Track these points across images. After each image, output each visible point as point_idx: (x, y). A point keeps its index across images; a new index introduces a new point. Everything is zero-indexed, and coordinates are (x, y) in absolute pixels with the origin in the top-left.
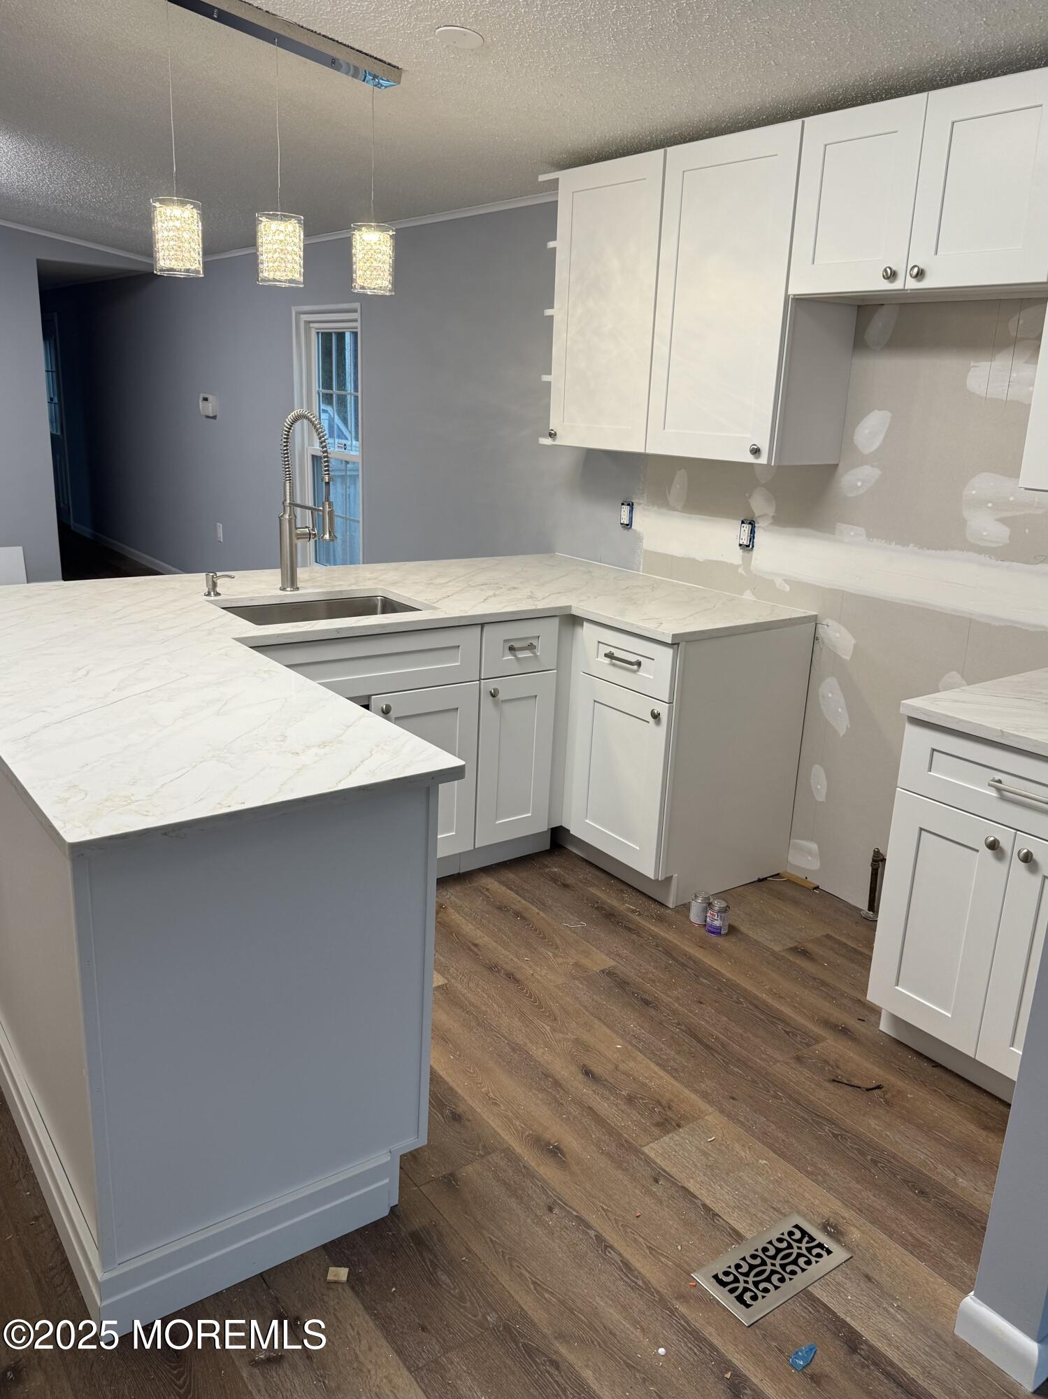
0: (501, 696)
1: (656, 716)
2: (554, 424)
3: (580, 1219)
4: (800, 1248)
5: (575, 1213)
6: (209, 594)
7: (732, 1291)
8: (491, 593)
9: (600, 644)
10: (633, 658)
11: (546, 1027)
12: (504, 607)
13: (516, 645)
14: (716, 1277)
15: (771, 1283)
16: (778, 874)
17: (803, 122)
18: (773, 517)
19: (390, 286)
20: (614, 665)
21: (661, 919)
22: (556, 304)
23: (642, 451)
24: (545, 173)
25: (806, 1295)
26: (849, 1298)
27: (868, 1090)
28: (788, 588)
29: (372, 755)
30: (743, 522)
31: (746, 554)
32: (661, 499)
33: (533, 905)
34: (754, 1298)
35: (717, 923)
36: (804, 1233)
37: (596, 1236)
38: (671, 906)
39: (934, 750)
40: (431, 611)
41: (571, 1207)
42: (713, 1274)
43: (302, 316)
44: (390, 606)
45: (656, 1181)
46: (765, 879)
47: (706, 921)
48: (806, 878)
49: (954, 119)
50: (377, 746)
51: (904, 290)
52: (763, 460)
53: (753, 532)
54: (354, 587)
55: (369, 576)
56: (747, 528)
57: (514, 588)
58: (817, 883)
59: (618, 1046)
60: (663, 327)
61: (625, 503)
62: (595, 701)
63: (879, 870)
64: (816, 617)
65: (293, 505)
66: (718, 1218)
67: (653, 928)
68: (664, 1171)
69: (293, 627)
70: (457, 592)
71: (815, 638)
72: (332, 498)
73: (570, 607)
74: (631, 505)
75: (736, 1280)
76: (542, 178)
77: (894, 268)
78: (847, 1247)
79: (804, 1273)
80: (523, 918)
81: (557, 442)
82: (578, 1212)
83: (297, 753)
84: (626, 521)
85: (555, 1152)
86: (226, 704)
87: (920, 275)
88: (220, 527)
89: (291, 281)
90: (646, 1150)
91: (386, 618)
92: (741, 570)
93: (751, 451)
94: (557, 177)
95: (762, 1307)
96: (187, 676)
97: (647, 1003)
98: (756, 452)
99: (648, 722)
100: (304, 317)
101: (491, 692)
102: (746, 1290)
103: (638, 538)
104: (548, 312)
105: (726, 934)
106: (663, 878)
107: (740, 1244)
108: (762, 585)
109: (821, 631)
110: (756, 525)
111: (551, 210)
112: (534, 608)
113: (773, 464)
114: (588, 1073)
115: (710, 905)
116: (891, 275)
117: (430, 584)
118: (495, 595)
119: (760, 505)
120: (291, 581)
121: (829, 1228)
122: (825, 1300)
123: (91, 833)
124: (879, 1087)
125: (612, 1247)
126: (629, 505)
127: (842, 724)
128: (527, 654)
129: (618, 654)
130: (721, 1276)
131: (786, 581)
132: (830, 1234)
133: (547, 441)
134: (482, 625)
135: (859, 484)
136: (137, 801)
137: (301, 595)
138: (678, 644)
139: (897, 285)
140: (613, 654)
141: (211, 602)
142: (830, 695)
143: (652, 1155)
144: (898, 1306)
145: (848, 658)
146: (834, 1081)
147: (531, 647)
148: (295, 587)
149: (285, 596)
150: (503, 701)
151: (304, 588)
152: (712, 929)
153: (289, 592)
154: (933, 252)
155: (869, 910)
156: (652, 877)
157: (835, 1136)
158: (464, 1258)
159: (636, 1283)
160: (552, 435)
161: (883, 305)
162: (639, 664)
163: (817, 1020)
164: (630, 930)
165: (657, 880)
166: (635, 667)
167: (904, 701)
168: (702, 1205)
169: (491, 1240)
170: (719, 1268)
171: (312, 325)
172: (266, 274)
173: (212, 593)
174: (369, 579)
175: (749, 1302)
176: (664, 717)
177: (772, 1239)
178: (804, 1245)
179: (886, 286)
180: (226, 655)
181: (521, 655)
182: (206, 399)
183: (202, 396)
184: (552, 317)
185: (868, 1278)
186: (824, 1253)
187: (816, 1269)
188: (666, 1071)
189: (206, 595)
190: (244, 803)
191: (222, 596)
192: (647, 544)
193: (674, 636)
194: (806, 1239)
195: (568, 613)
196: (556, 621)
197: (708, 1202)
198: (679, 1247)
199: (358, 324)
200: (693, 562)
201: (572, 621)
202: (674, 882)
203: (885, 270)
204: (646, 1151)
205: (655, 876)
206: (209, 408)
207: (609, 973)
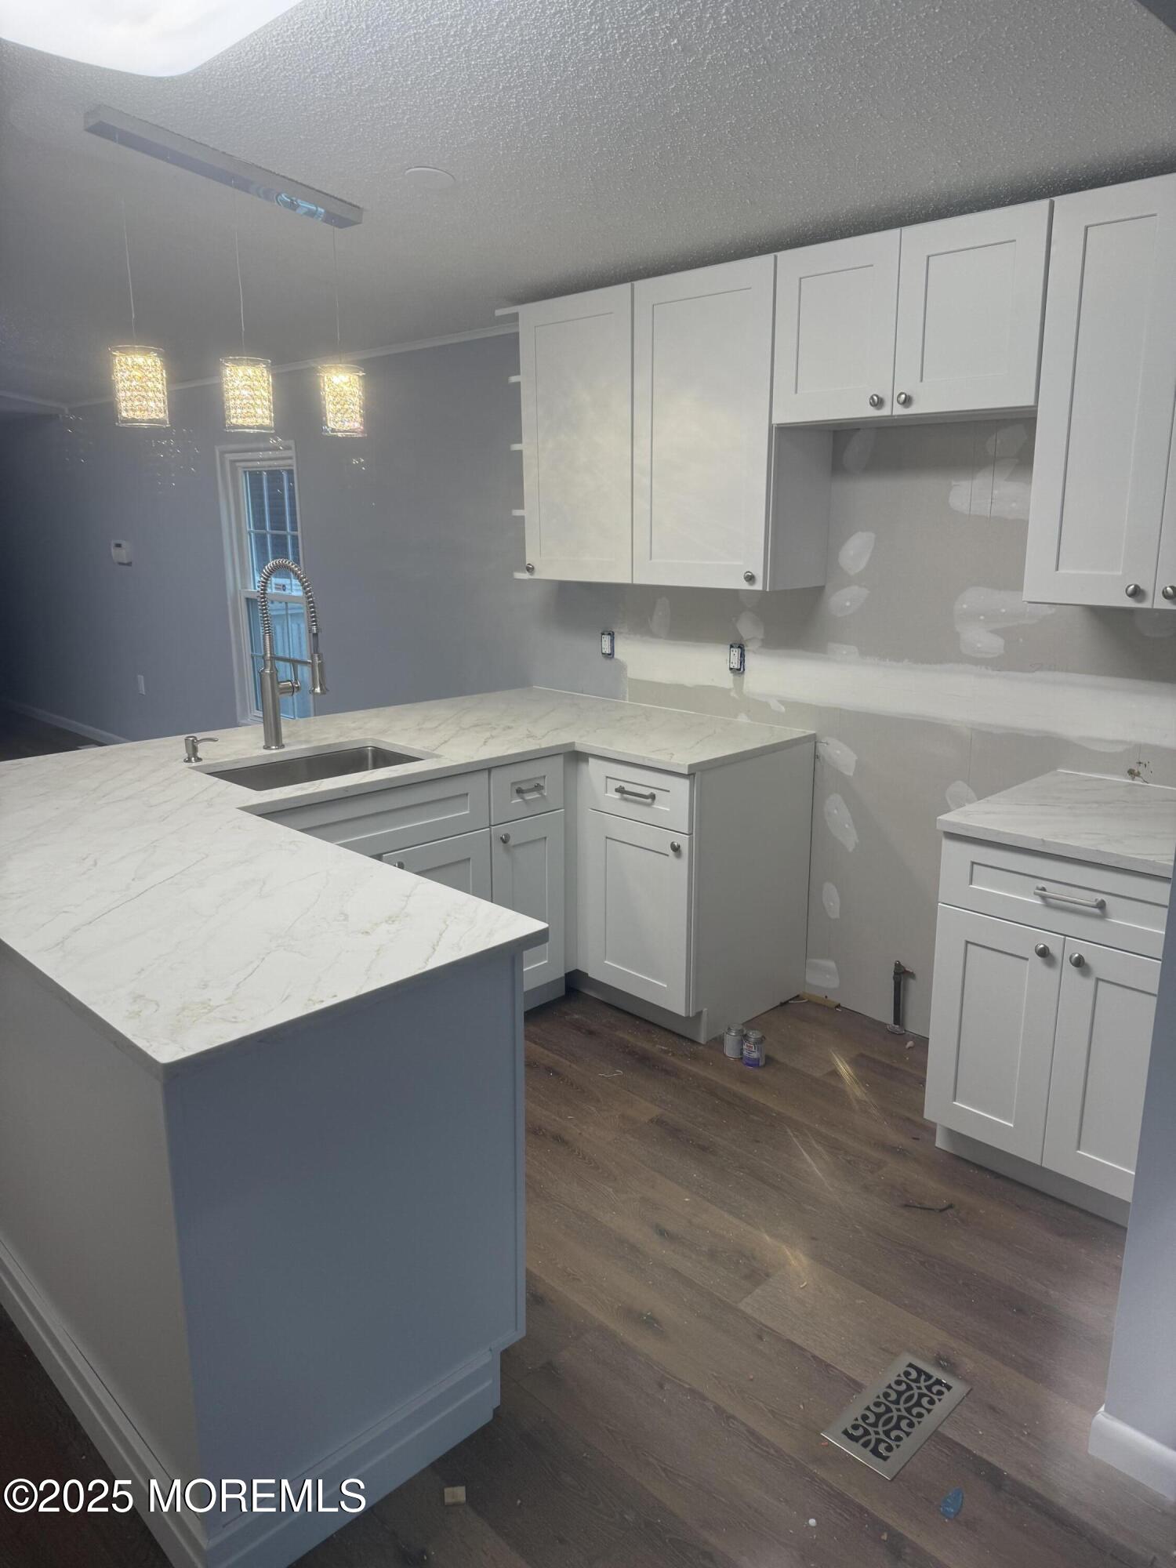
0: (512, 842)
1: (676, 849)
2: (530, 558)
3: (692, 1391)
4: (919, 1388)
5: (687, 1386)
6: (189, 761)
7: (865, 1445)
8: (488, 734)
9: (609, 780)
10: (646, 792)
11: (608, 1189)
12: (508, 749)
13: (524, 787)
14: (846, 1432)
15: (902, 1430)
16: (798, 996)
17: (776, 257)
18: (762, 640)
19: (362, 428)
20: (626, 800)
21: (695, 1057)
22: (524, 439)
23: (629, 581)
24: (501, 307)
25: (937, 1437)
26: (980, 1433)
27: (942, 1211)
28: (783, 709)
29: (447, 925)
30: (732, 646)
31: (737, 677)
32: (643, 627)
33: (561, 1056)
34: (889, 1449)
35: (755, 1055)
36: (919, 1371)
37: (715, 1408)
38: (702, 1041)
39: (973, 863)
40: (435, 759)
41: (680, 1380)
42: (842, 1430)
43: (227, 455)
44: (384, 758)
45: (760, 1338)
46: (786, 1003)
47: (742, 1053)
48: (826, 997)
49: (930, 254)
50: (448, 915)
51: (892, 416)
52: (758, 586)
53: (742, 655)
54: (342, 740)
55: (353, 725)
56: (736, 652)
57: (509, 728)
58: (837, 1001)
59: (687, 1200)
60: (642, 461)
61: (606, 633)
62: (607, 838)
63: (902, 983)
64: (814, 736)
65: (274, 658)
66: (832, 1369)
67: (690, 1068)
68: (766, 1327)
69: (298, 790)
70: (452, 737)
71: (816, 757)
72: (321, 650)
73: (573, 744)
74: (612, 634)
75: (866, 1433)
76: (499, 312)
77: (880, 395)
78: (964, 1379)
79: (931, 1413)
80: (556, 1073)
81: (536, 576)
82: (689, 1385)
83: (367, 932)
84: (608, 651)
85: (649, 1323)
86: (264, 883)
87: (908, 401)
88: (141, 678)
89: (261, 427)
90: (742, 1306)
91: (391, 771)
92: (733, 694)
93: (745, 578)
94: (515, 311)
95: (898, 1457)
96: (207, 856)
97: (704, 1149)
98: (750, 579)
99: (668, 855)
100: (229, 457)
101: (501, 838)
102: (879, 1441)
103: (622, 667)
104: (516, 447)
105: (764, 1066)
106: (694, 1015)
107: (859, 1392)
108: (757, 708)
109: (821, 748)
110: (746, 648)
111: (513, 341)
112: (538, 747)
113: (768, 590)
114: (662, 1232)
115: (745, 1037)
116: (878, 403)
117: (420, 729)
118: (492, 737)
119: (747, 628)
120: (274, 737)
121: (944, 1362)
122: (957, 1439)
123: (184, 1050)
124: (951, 1207)
125: (733, 1417)
126: (609, 634)
127: (850, 839)
128: (534, 795)
129: (628, 787)
130: (850, 1431)
131: (780, 702)
132: (943, 1368)
133: (525, 576)
134: (489, 770)
135: (848, 604)
136: (218, 1006)
137: (289, 752)
138: (694, 774)
139: (885, 411)
140: (623, 788)
141: (193, 768)
142: (836, 812)
143: (749, 1311)
144: (1029, 1434)
145: (851, 774)
146: (906, 1206)
147: (538, 788)
148: (280, 744)
149: (272, 755)
150: (514, 846)
151: (289, 745)
152: (750, 1063)
153: (274, 751)
154: (919, 379)
155: (895, 1024)
156: (683, 1014)
157: (922, 1263)
158: (585, 1455)
159: (768, 1452)
160: (530, 569)
161: (859, 429)
162: (653, 797)
163: (875, 1144)
164: (667, 1072)
165: (688, 1018)
166: (649, 801)
167: (940, 817)
168: (812, 1356)
169: (608, 1430)
170: (846, 1423)
171: (238, 464)
172: (234, 421)
173: (193, 759)
174: (354, 729)
175: (885, 1454)
176: (685, 849)
177: (890, 1382)
178: (922, 1384)
179: (872, 412)
180: (239, 828)
181: (529, 797)
182: (118, 546)
183: (113, 542)
184: (521, 452)
185: (993, 1408)
186: (944, 1389)
187: (942, 1407)
188: (741, 1219)
189: (187, 762)
190: (335, 996)
191: (203, 761)
192: (632, 672)
193: (690, 766)
194: (923, 1377)
195: (571, 750)
196: (560, 760)
197: (817, 1353)
198: (802, 1407)
199: (293, 462)
200: (681, 688)
201: (575, 757)
202: (704, 1018)
203: (872, 398)
204: (742, 1308)
205: (686, 1013)
206: (122, 555)
207: (659, 1122)
